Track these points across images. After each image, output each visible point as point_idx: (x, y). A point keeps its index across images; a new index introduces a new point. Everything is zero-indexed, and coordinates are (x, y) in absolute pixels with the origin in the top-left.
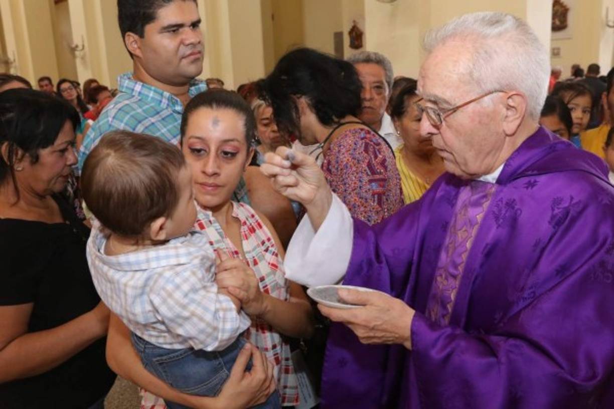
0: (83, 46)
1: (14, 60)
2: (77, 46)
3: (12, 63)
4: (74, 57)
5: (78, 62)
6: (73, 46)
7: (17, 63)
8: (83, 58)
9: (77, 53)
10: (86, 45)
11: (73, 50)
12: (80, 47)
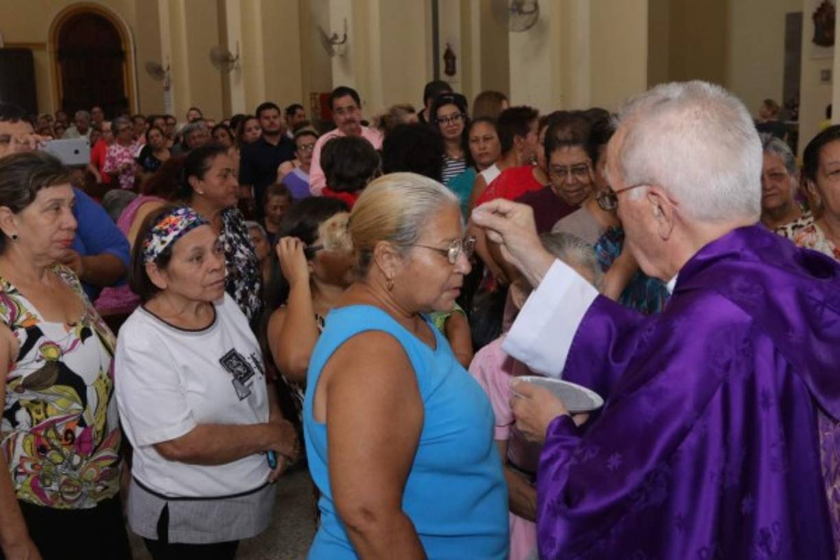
0: (345, 36)
1: (237, 57)
2: (336, 37)
3: (233, 61)
4: (331, 53)
6: (331, 36)
7: (241, 62)
8: (344, 57)
9: (335, 47)
10: (350, 35)
11: (329, 42)
12: (341, 39)
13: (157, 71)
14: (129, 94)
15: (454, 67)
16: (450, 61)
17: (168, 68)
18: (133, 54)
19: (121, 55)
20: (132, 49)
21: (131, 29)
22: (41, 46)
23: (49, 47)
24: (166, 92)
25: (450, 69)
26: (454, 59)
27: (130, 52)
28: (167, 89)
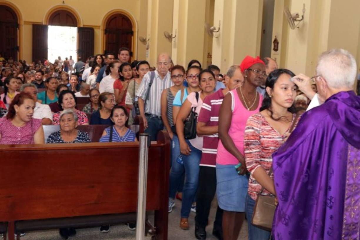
0: (219, 28)
5: (214, 39)
6: (212, 28)
7: (177, 38)
8: (218, 38)
9: (214, 33)
10: (221, 28)
11: (211, 31)
12: (217, 30)
13: (144, 41)
14: (133, 50)
15: (278, 47)
16: (276, 44)
17: (149, 40)
18: (137, 33)
19: (132, 33)
20: (137, 31)
21: (137, 22)
22: (98, 27)
23: (102, 28)
24: (147, 50)
25: (276, 48)
26: (278, 43)
27: (136, 32)
28: (148, 49)
